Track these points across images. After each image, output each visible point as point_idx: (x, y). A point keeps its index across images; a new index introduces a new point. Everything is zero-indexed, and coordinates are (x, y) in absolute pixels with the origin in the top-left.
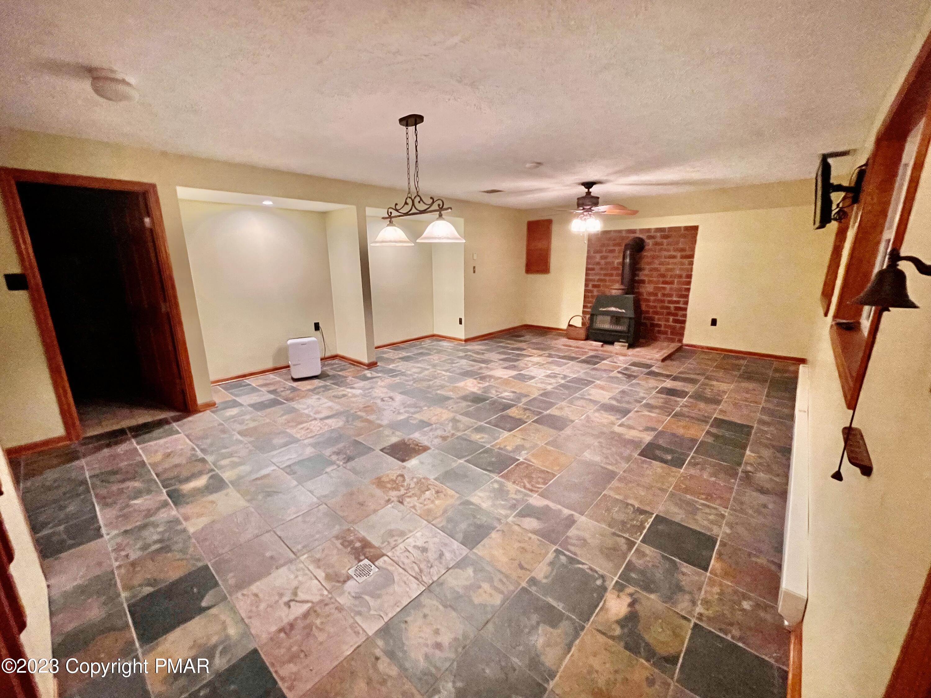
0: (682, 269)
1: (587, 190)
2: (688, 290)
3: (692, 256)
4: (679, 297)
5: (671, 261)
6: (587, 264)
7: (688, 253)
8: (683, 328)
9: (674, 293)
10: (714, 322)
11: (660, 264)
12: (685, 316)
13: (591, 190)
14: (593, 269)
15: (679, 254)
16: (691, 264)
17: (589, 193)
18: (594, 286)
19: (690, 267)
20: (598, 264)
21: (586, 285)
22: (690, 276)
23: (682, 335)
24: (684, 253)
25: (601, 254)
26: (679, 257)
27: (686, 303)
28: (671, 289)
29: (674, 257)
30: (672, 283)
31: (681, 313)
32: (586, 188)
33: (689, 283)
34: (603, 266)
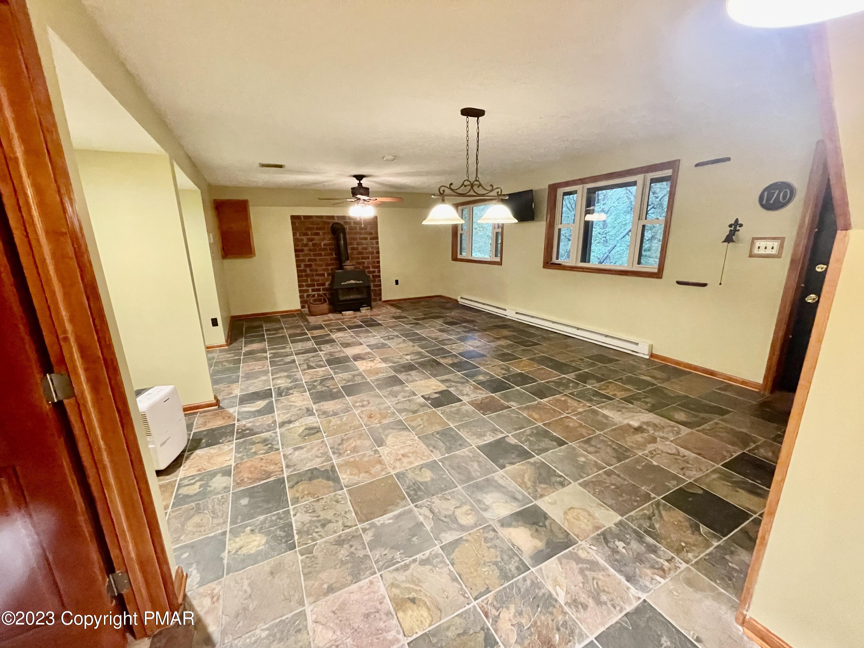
0: (372, 248)
1: (358, 182)
2: (379, 262)
3: (377, 238)
4: (374, 268)
5: (364, 241)
6: (295, 246)
7: (374, 235)
8: (380, 290)
9: (371, 266)
10: (397, 282)
11: (357, 245)
12: (380, 281)
13: (361, 182)
14: (302, 250)
15: (369, 237)
16: (377, 243)
17: (360, 184)
18: (306, 266)
19: (377, 245)
20: (306, 245)
21: (298, 266)
22: (378, 252)
23: (380, 295)
24: (371, 236)
25: (308, 237)
26: (369, 239)
27: (379, 271)
28: (368, 262)
29: (366, 239)
30: (368, 258)
31: (377, 279)
32: (357, 180)
33: (378, 258)
34: (312, 248)
